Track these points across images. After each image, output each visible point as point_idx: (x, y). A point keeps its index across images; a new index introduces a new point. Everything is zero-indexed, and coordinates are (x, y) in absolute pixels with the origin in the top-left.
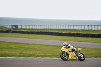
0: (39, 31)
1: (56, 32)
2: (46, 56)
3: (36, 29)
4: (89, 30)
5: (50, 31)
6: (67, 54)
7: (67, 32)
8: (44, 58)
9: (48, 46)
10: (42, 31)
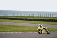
0: (4, 17)
1: (13, 18)
2: (8, 31)
3: (2, 16)
4: (32, 17)
5: (10, 17)
6: (41, 31)
7: (20, 18)
8: (7, 33)
9: (9, 26)
10: (6, 17)
